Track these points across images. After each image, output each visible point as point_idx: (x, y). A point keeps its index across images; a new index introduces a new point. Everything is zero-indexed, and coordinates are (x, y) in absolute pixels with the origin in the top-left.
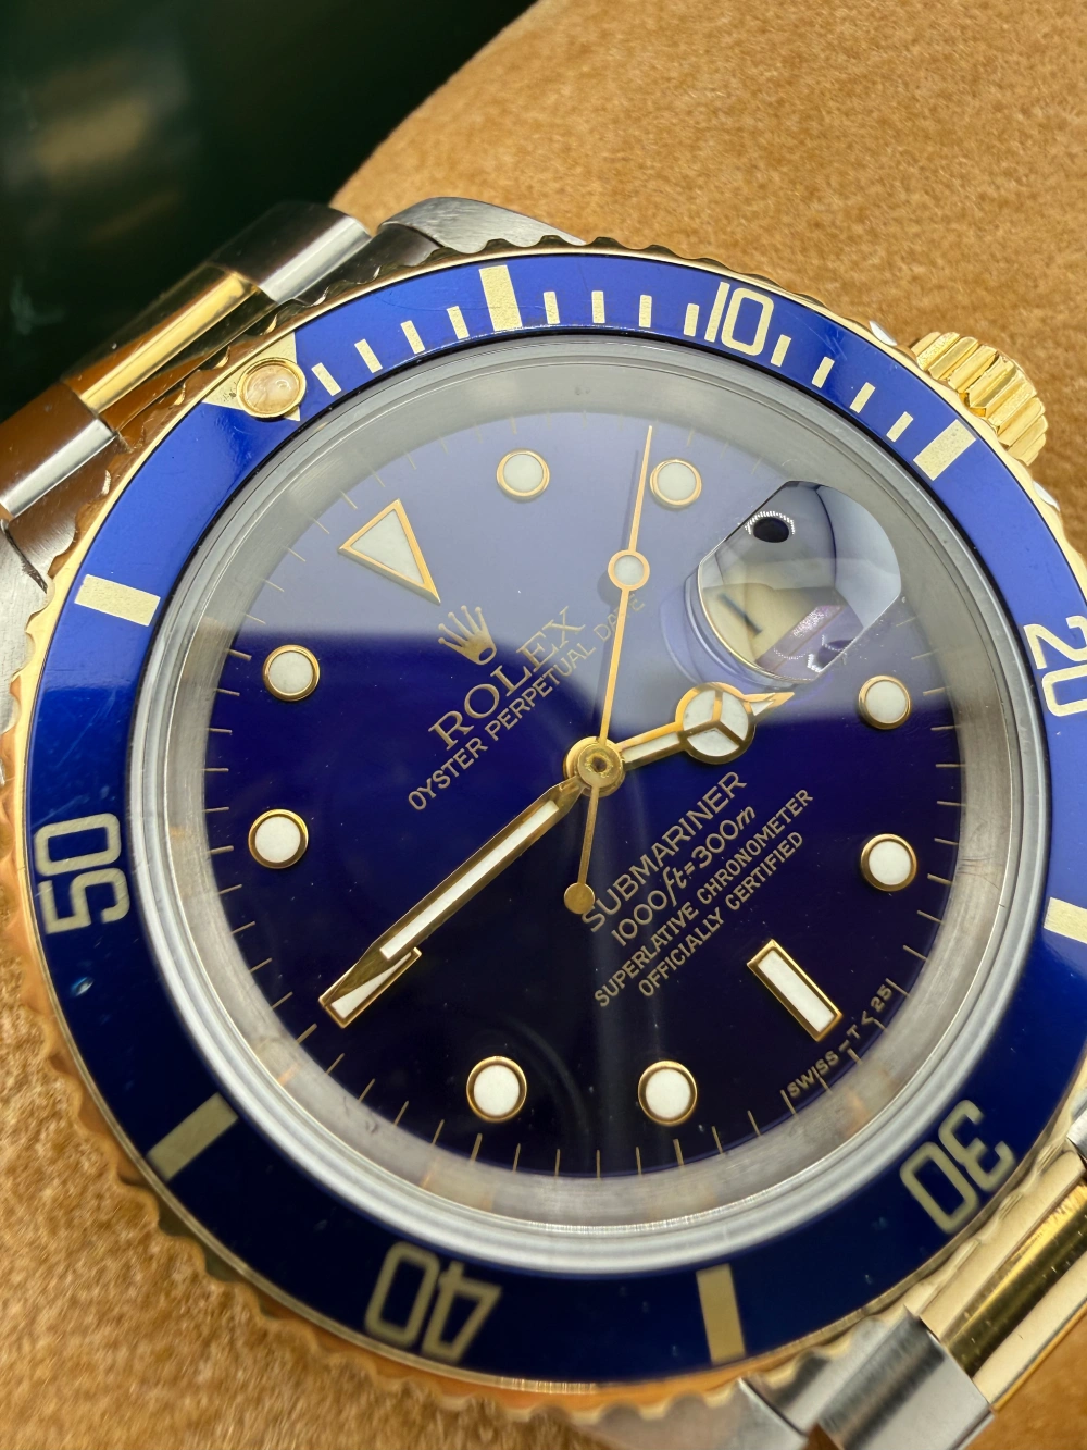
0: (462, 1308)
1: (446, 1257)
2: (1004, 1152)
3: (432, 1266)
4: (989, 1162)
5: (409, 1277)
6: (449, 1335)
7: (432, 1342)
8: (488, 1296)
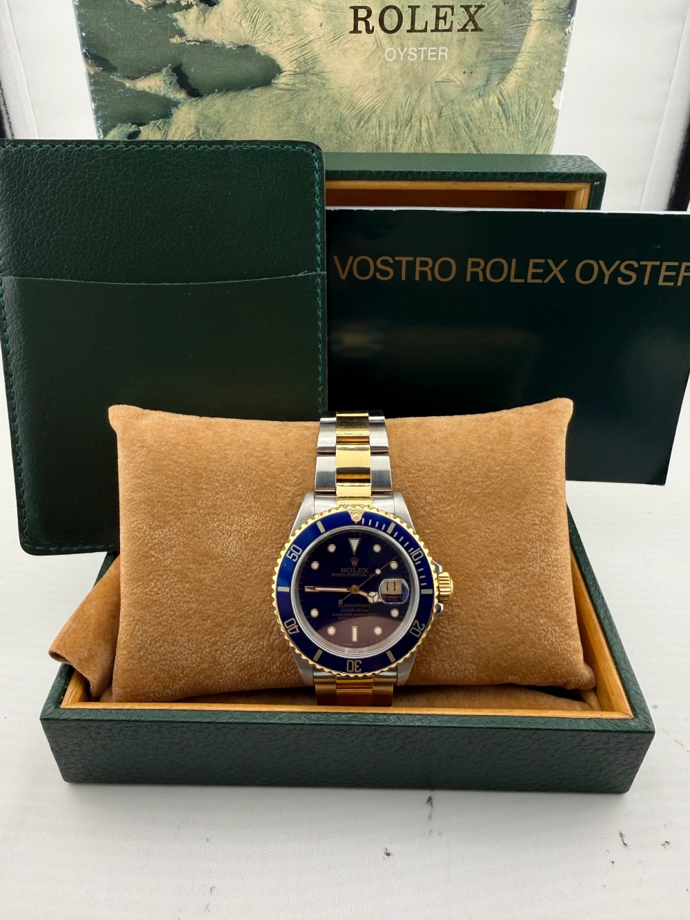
0: (295, 630)
1: (297, 624)
2: (360, 670)
3: (295, 623)
4: (358, 669)
5: (292, 622)
6: (291, 631)
7: (289, 631)
8: (298, 631)
